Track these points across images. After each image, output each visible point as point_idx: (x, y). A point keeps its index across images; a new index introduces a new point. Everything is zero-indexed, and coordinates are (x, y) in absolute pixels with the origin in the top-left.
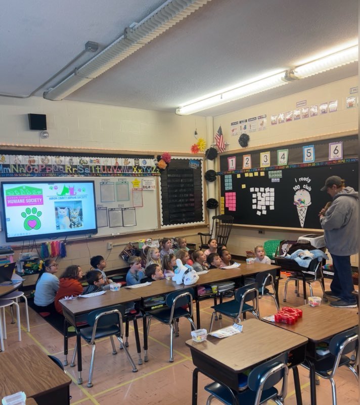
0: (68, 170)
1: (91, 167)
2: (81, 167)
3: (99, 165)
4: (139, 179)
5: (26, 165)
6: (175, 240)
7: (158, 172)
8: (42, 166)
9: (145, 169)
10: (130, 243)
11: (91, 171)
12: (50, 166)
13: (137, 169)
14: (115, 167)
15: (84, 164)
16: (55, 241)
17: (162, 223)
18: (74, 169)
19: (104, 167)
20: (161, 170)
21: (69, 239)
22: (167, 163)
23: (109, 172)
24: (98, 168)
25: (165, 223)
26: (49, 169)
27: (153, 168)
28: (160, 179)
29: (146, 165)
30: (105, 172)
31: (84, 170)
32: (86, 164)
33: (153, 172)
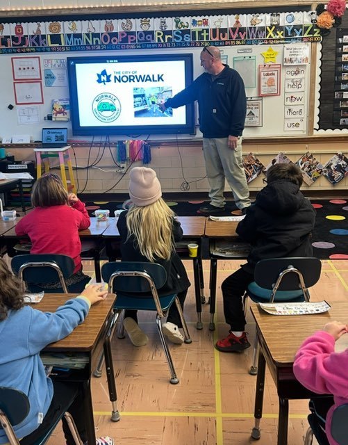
0: (159, 38)
1: (194, 33)
2: (177, 33)
3: (206, 27)
4: (277, 48)
5: (102, 34)
6: (341, 157)
7: (316, 35)
8: (123, 35)
9: (289, 30)
10: (251, 154)
11: (194, 38)
12: (133, 33)
13: (275, 32)
14: (234, 30)
15: (182, 29)
16: (136, 140)
17: (316, 126)
18: (167, 37)
19: (214, 30)
20: (324, 32)
21: (153, 138)
22: (335, 18)
23: (223, 39)
24: (205, 34)
25: (323, 126)
26: (132, 38)
27: (306, 28)
28: (319, 47)
29: (292, 24)
30: (217, 39)
31: (183, 38)
32: (186, 28)
33: (306, 35)
